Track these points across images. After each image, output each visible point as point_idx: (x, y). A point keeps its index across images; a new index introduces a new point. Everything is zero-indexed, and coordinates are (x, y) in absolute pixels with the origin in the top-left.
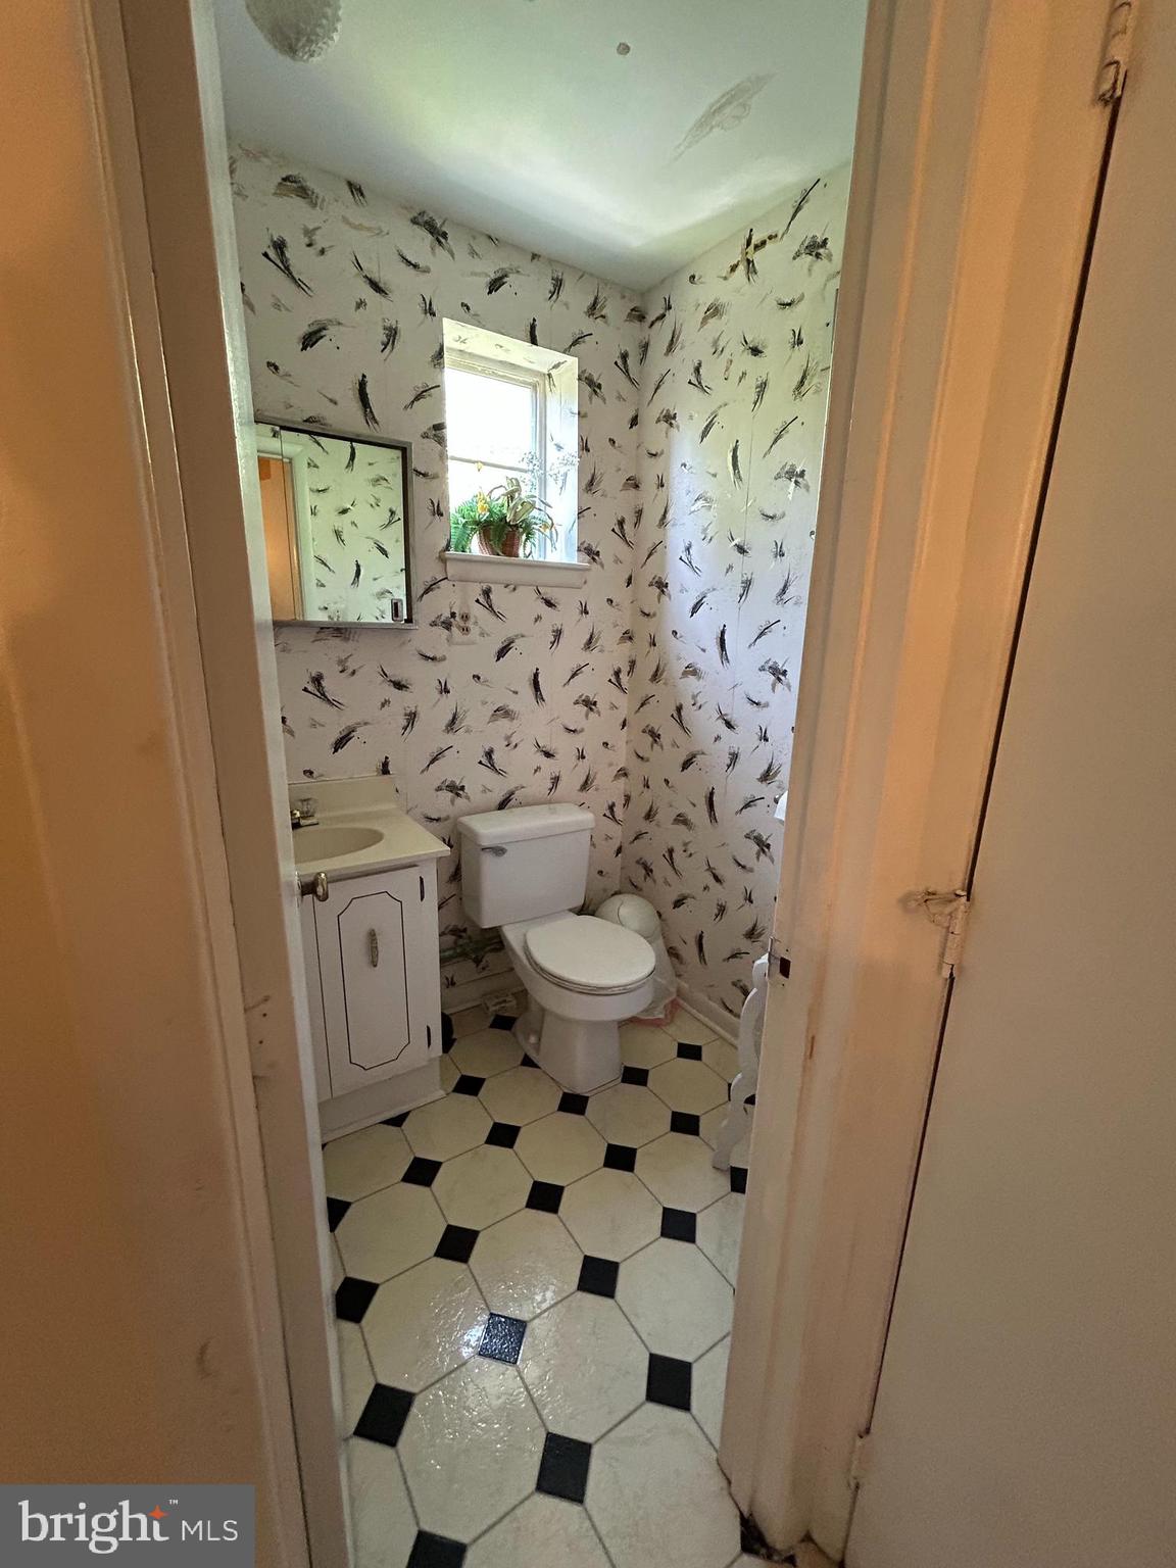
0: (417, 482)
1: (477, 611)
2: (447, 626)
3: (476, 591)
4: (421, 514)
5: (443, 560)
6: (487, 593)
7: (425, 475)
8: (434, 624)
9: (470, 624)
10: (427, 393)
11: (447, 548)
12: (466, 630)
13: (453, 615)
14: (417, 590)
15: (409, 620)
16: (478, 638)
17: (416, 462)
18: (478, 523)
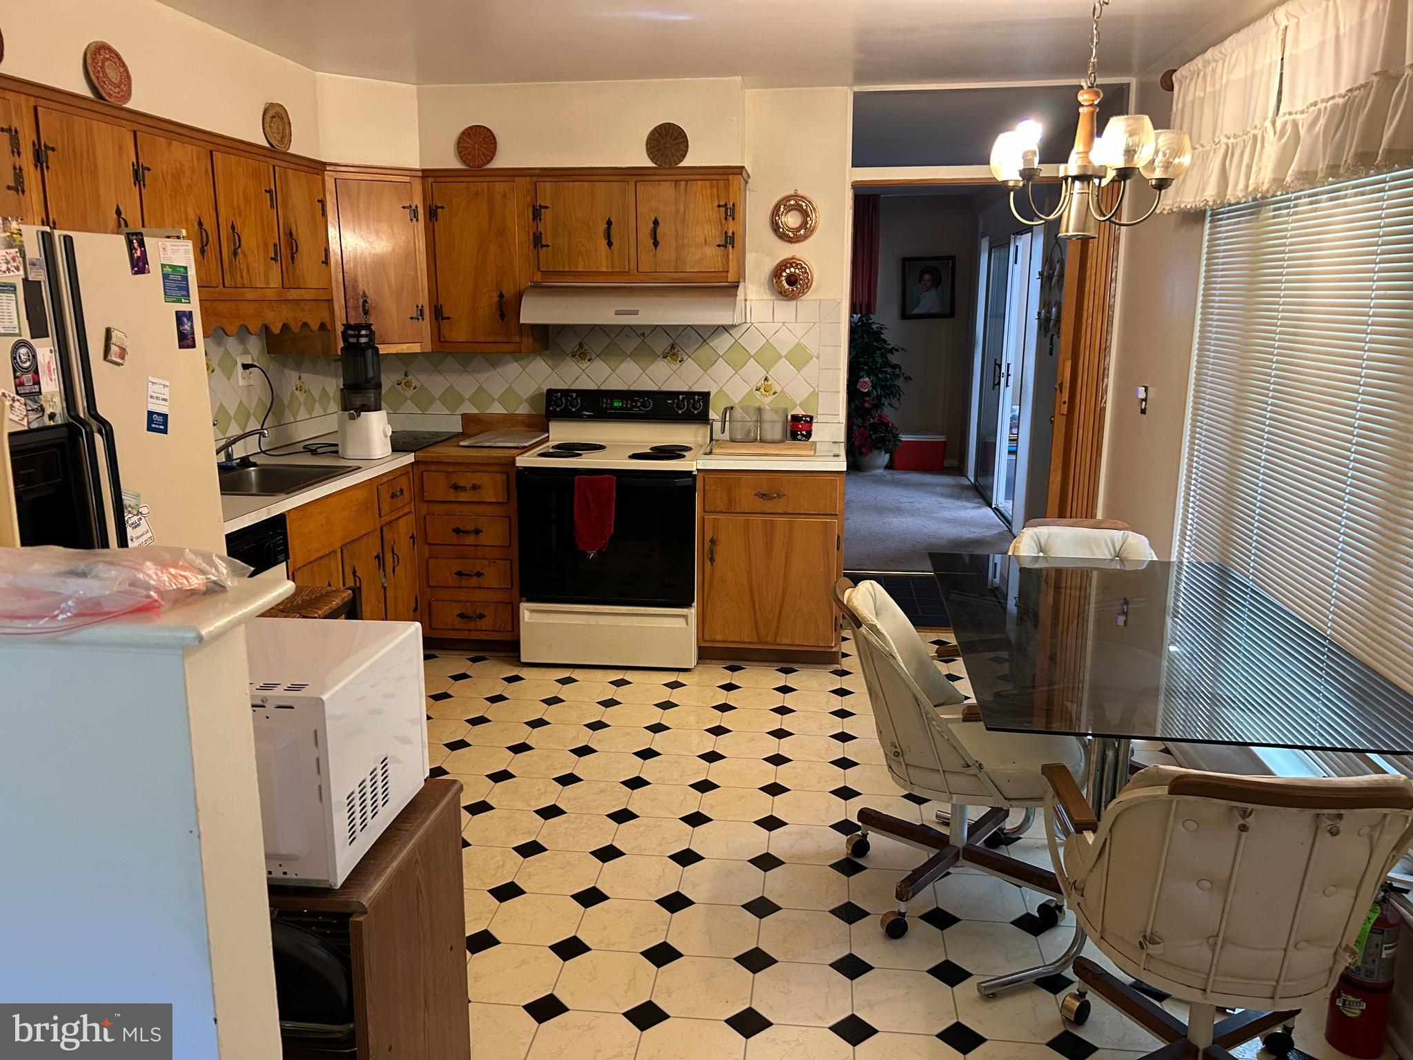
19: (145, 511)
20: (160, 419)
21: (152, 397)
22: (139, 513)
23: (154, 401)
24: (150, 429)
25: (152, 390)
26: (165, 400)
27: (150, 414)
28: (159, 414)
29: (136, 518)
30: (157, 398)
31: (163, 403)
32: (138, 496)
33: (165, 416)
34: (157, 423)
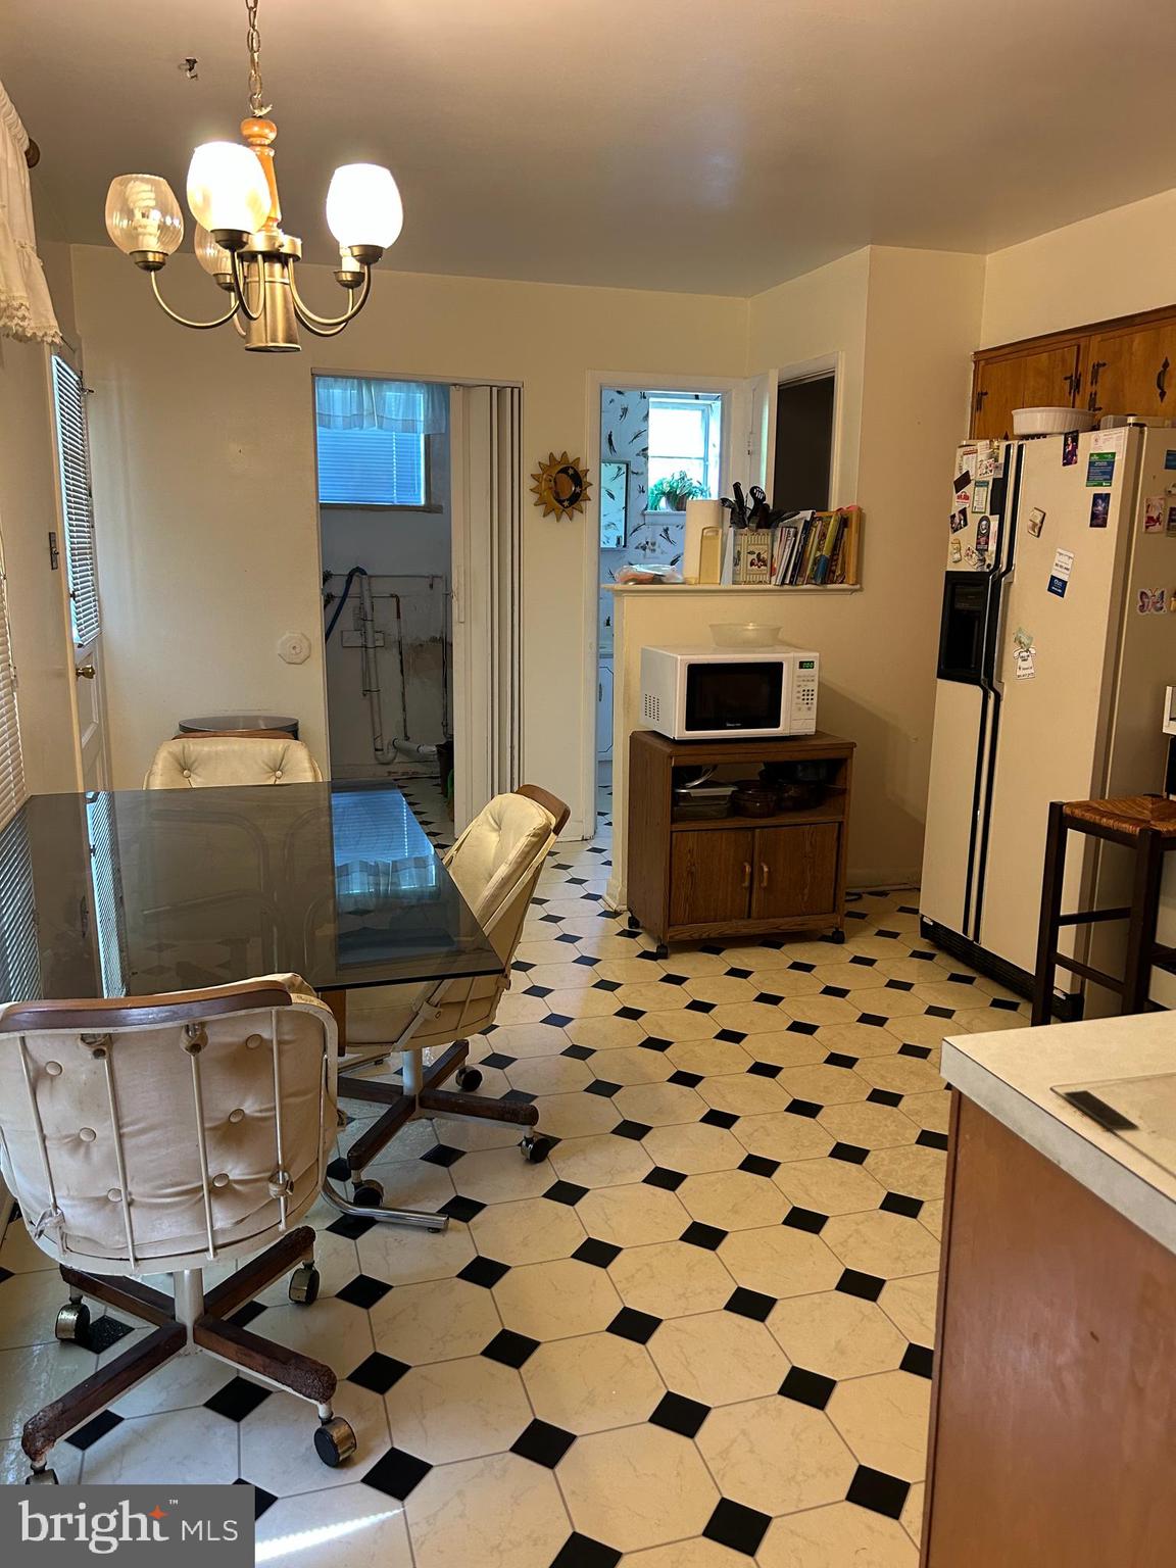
0: (632, 477)
1: (660, 540)
2: (644, 548)
3: (660, 530)
4: (634, 492)
5: (644, 515)
6: (666, 530)
7: (637, 473)
8: (637, 548)
9: (656, 547)
10: (641, 434)
11: (646, 509)
12: (654, 550)
13: (647, 543)
14: (630, 531)
15: (625, 546)
16: (660, 556)
17: (633, 468)
18: (663, 493)
19: (1033, 651)
20: (1060, 584)
21: (1057, 565)
22: (1027, 651)
23: (1059, 568)
24: (1050, 590)
25: (1058, 559)
26: (1067, 569)
27: (1053, 578)
28: (1060, 580)
29: (1025, 654)
30: (1061, 567)
31: (1066, 571)
32: (1031, 638)
33: (1065, 583)
34: (1057, 587)
